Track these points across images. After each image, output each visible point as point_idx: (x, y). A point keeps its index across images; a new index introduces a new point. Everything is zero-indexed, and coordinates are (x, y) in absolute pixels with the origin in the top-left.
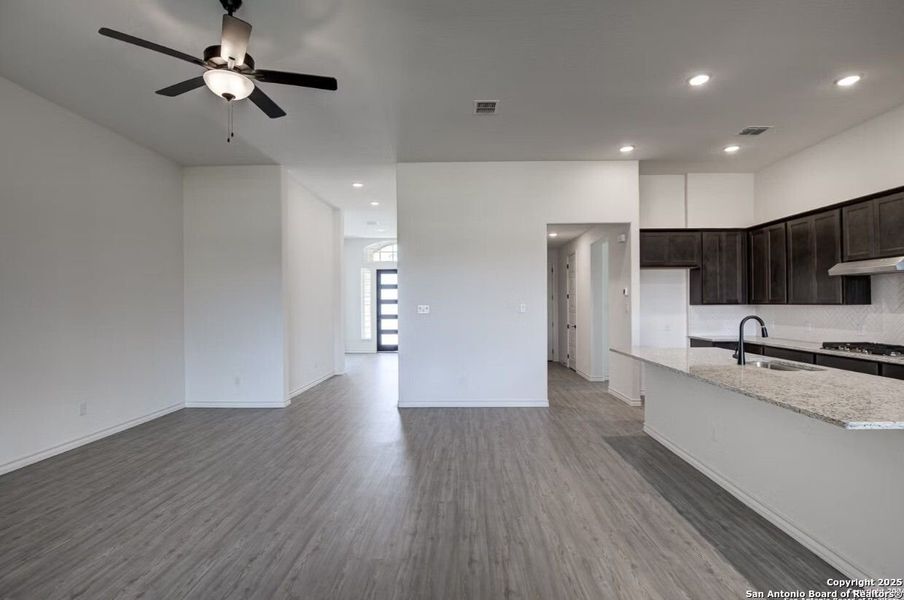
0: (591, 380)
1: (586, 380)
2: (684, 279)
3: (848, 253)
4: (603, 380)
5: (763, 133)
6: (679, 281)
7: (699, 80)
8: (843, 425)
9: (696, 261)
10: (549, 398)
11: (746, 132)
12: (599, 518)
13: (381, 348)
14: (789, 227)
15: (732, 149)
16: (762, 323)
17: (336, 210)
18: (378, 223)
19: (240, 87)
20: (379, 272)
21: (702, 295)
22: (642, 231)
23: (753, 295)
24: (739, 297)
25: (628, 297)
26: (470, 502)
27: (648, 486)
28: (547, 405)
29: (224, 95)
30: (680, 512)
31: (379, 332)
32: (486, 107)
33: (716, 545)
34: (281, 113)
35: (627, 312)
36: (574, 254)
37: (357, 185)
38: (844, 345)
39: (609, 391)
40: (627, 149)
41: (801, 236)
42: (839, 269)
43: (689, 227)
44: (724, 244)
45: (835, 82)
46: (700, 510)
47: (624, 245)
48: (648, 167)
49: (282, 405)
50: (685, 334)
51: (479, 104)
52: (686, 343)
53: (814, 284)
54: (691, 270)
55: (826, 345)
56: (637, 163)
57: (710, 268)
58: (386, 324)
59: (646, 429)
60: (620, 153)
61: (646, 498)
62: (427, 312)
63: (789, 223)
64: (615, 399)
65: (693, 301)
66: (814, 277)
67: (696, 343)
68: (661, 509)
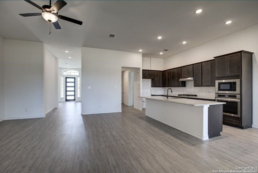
0: (129, 106)
1: (127, 106)
2: (150, 81)
3: (182, 77)
4: (131, 105)
5: (168, 51)
6: (149, 82)
7: (160, 38)
8: (194, 105)
9: (153, 77)
10: (122, 110)
11: (165, 50)
12: (145, 132)
13: (67, 100)
14: (171, 71)
15: (161, 53)
16: (171, 90)
17: (56, 58)
18: (68, 63)
19: (54, 19)
20: (66, 78)
21: (154, 85)
22: (143, 70)
23: (164, 85)
24: (161, 86)
25: (140, 85)
26: (114, 133)
27: (151, 125)
28: (121, 111)
29: (48, 20)
30: (160, 129)
31: (66, 96)
32: (112, 36)
33: (169, 134)
34: (60, 28)
35: (139, 89)
36: (124, 75)
37: (67, 52)
38: (182, 95)
39: (134, 108)
40: (141, 51)
41: (173, 73)
42: (181, 80)
43: (151, 70)
44: (158, 74)
45: (182, 43)
46: (163, 128)
47: (139, 73)
48: (144, 55)
49: (44, 117)
50: (150, 94)
51: (111, 35)
52: (150, 95)
53: (176, 83)
54: (152, 80)
55: (179, 95)
56: (142, 54)
57: (156, 79)
58: (68, 93)
59: (146, 115)
60: (139, 51)
61: (152, 128)
62: (90, 88)
63: (171, 70)
64: (136, 109)
65: (152, 87)
66: (176, 81)
67: (152, 95)
68: (156, 129)
